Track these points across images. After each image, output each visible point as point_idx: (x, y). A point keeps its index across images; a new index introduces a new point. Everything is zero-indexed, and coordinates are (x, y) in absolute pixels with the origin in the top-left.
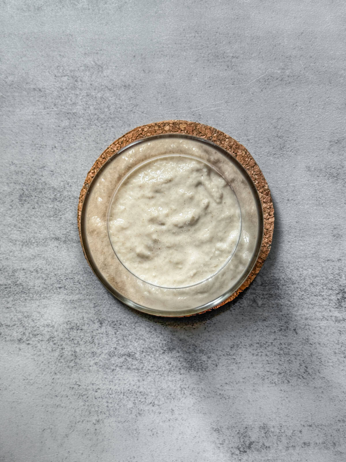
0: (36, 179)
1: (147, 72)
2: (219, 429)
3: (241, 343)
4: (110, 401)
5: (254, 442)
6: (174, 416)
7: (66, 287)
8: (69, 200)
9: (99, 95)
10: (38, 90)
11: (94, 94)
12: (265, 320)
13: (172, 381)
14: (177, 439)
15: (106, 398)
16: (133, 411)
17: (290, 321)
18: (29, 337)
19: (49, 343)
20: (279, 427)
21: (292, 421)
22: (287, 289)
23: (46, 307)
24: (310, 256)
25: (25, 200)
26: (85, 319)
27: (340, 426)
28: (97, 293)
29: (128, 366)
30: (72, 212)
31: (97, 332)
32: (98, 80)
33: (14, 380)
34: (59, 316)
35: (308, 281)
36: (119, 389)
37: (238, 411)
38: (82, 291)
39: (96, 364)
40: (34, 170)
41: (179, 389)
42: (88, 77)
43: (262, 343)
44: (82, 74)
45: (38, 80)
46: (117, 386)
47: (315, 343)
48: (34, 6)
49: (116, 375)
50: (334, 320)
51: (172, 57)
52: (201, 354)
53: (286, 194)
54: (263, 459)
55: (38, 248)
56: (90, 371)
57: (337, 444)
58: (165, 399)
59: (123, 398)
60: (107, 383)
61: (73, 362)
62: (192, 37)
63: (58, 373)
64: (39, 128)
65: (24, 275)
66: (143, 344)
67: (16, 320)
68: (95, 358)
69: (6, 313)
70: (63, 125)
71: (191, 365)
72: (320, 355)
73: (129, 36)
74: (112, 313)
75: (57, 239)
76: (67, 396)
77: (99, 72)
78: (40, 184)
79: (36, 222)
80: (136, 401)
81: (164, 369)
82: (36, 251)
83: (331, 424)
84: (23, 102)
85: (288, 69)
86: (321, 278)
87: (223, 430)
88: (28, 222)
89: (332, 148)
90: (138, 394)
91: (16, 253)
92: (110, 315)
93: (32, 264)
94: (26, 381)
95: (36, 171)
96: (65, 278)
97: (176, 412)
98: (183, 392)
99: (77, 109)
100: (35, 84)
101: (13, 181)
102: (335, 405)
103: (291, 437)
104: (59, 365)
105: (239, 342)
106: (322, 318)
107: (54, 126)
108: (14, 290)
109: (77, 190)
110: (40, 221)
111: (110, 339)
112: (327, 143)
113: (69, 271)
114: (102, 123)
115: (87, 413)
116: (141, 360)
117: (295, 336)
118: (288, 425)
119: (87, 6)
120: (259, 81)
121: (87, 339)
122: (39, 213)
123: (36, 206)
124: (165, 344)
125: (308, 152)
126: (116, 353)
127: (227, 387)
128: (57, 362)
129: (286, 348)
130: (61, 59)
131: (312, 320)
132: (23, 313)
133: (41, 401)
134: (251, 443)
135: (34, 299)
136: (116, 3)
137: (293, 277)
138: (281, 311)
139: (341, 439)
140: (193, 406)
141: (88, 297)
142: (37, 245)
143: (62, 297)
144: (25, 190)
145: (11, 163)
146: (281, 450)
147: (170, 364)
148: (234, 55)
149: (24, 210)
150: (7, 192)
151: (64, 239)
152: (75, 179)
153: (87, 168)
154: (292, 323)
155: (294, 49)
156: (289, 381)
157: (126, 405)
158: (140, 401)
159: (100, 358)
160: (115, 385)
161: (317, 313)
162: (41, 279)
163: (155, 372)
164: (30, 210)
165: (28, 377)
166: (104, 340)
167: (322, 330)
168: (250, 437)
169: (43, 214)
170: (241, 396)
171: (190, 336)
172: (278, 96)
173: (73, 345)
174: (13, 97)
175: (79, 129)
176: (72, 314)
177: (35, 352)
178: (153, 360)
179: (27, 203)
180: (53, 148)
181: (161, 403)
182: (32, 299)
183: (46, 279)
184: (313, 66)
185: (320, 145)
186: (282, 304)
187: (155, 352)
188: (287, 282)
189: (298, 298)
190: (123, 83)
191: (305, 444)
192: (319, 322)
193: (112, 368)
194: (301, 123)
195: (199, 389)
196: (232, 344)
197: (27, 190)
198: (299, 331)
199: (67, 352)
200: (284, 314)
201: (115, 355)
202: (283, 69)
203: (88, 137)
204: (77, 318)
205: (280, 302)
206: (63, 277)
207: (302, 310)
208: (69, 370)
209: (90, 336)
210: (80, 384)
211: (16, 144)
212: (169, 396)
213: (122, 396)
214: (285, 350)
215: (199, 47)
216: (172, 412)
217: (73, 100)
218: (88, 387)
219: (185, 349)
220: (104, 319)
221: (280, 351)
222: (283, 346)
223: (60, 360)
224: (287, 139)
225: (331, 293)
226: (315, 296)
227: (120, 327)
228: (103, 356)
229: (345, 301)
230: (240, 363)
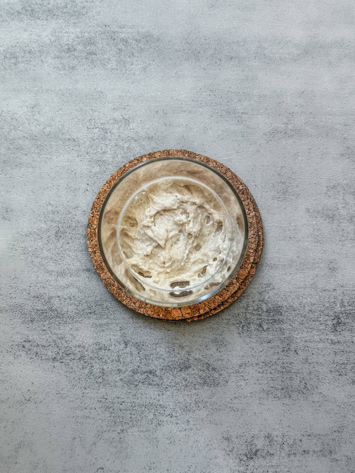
0: (70, 218)
1: (168, 125)
2: (229, 438)
3: (249, 362)
4: (133, 413)
5: (260, 450)
6: (189, 427)
7: (96, 313)
9: (126, 145)
10: (72, 140)
11: (121, 144)
12: (269, 342)
13: (188, 395)
14: (192, 447)
15: (130, 410)
16: (154, 421)
17: (291, 343)
18: (62, 356)
19: (80, 361)
20: (282, 437)
21: (293, 431)
22: (289, 315)
23: (78, 330)
24: (309, 286)
25: (60, 236)
26: (112, 341)
27: (336, 436)
28: (123, 318)
29: (149, 382)
31: (123, 352)
32: (125, 132)
33: (48, 394)
34: (89, 338)
35: (307, 308)
36: (141, 402)
37: (246, 422)
38: (109, 316)
40: (68, 210)
41: (195, 402)
42: (117, 129)
43: (267, 362)
44: (111, 126)
45: (72, 132)
46: (139, 400)
47: (313, 363)
48: (69, 65)
49: (138, 390)
50: (330, 343)
51: (190, 112)
52: (213, 372)
53: (288, 232)
54: (268, 465)
55: (71, 279)
56: (116, 386)
57: (333, 452)
58: (181, 411)
59: (145, 410)
60: (131, 397)
61: (101, 378)
62: (207, 95)
63: (88, 388)
64: (73, 173)
65: (59, 302)
66: (163, 363)
67: (51, 341)
68: (120, 374)
69: (43, 335)
70: (94, 171)
71: (205, 381)
72: (318, 373)
73: (152, 94)
74: (136, 336)
76: (95, 409)
77: (126, 125)
78: (74, 222)
79: (70, 255)
80: (156, 413)
81: (181, 384)
82: (70, 281)
83: (327, 434)
84: (59, 150)
85: (290, 123)
86: (318, 306)
87: (232, 439)
88: (62, 255)
89: (329, 193)
90: (158, 406)
91: (52, 282)
92: (134, 337)
93: (66, 292)
94: (59, 395)
95: (70, 211)
96: (95, 305)
97: (191, 423)
98: (197, 405)
99: (107, 157)
100: (70, 135)
101: (49, 220)
102: (331, 418)
103: (292, 445)
104: (89, 381)
105: (247, 362)
106: (319, 340)
107: (86, 172)
108: (50, 315)
110: (74, 254)
111: (134, 359)
112: (324, 188)
113: (98, 298)
115: (113, 424)
116: (161, 377)
117: (296, 356)
118: (290, 435)
119: (116, 66)
120: (265, 134)
121: (114, 359)
122: (72, 248)
124: (182, 363)
125: (308, 196)
126: (139, 371)
127: (236, 401)
128: (87, 378)
130: (93, 113)
131: (311, 342)
132: (57, 335)
133: (72, 412)
134: (257, 451)
135: (67, 322)
136: (141, 64)
137: (294, 305)
138: (284, 335)
139: (337, 448)
140: (206, 417)
141: (115, 321)
142: (71, 275)
143: (91, 321)
144: (60, 227)
145: (48, 203)
146: (283, 457)
147: (186, 380)
148: (244, 111)
149: (59, 245)
150: (44, 229)
154: (293, 345)
155: (296, 106)
156: (290, 396)
157: (148, 416)
158: (159, 413)
159: (125, 375)
160: (138, 399)
161: (315, 337)
163: (174, 387)
164: (64, 245)
165: (61, 392)
166: (128, 360)
167: (320, 351)
168: (256, 446)
170: (248, 409)
171: (204, 355)
172: (281, 148)
173: (101, 363)
174: (50, 146)
176: (101, 336)
177: (68, 370)
178: (172, 376)
179: (62, 238)
180: (85, 190)
181: (178, 414)
182: (65, 323)
183: (78, 306)
184: (313, 121)
185: (318, 190)
186: (284, 328)
187: (173, 370)
188: (289, 309)
189: (298, 323)
190: (147, 135)
191: (304, 451)
192: (316, 344)
193: (136, 383)
194: (301, 171)
195: (211, 402)
197: (62, 227)
198: (299, 352)
199: (95, 370)
200: (286, 337)
201: (138, 373)
202: (286, 124)
204: (105, 340)
205: (282, 326)
206: (93, 304)
207: (302, 334)
208: (97, 385)
209: (116, 355)
210: (107, 398)
211: (53, 187)
212: (185, 408)
213: (144, 408)
214: (287, 368)
215: (214, 104)
216: (188, 423)
217: (103, 149)
218: (114, 401)
219: (199, 367)
220: (129, 341)
221: (283, 369)
222: (286, 365)
223: (89, 376)
224: (289, 184)
225: (327, 318)
226: (314, 321)
227: (143, 347)
228: (128, 373)
229: (339, 326)
230: (247, 380)
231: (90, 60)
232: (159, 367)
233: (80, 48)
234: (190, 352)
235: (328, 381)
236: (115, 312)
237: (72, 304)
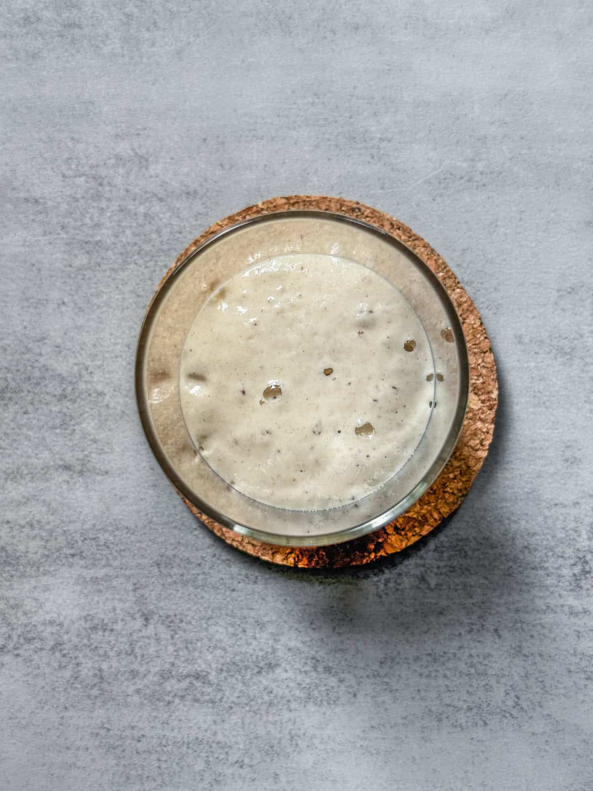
0: (29, 360)
1: (227, 166)
3: (399, 653)
4: (163, 758)
6: (278, 786)
7: (84, 555)
8: (89, 398)
9: (142, 209)
10: (32, 200)
11: (132, 207)
12: (441, 613)
13: (275, 723)
15: (156, 752)
16: (206, 776)
17: (488, 615)
18: (19, 643)
19: (54, 653)
22: (481, 557)
23: (49, 589)
25: (10, 399)
26: (117, 611)
28: (139, 564)
29: (195, 695)
30: (93, 420)
31: (140, 634)
32: (140, 183)
34: (71, 606)
36: (179, 736)
38: (112, 562)
39: (138, 691)
40: (26, 344)
41: (288, 737)
42: (123, 177)
43: (437, 655)
44: (111, 172)
45: (33, 184)
46: (176, 731)
47: (532, 654)
48: (27, 51)
49: (173, 712)
50: (567, 612)
51: (272, 140)
52: (327, 675)
55: (34, 485)
58: (262, 755)
59: (188, 753)
60: (159, 726)
61: (96, 688)
62: (308, 103)
64: (34, 268)
65: (10, 532)
66: (222, 657)
68: (136, 680)
70: (77, 263)
71: (309, 695)
72: (542, 674)
73: (194, 104)
74: (167, 601)
75: (67, 468)
76: (87, 749)
77: (141, 168)
78: (37, 369)
79: (30, 436)
80: (211, 759)
81: (260, 700)
82: (31, 490)
84: (7, 224)
85: (480, 160)
86: (543, 537)
88: (15, 437)
89: (562, 302)
90: (214, 745)
92: (162, 604)
93: (23, 513)
94: (14, 721)
95: (30, 346)
96: (82, 538)
97: (283, 779)
98: (294, 742)
99: (103, 234)
100: (28, 191)
102: (569, 765)
104: (73, 692)
105: (395, 653)
106: (545, 608)
107: (61, 266)
109: (102, 379)
110: (37, 435)
111: (163, 648)
112: (551, 293)
113: (88, 525)
114: (147, 259)
115: (123, 779)
117: (497, 641)
119: (120, 50)
120: (428, 182)
121: (122, 648)
122: (34, 422)
123: (30, 408)
124: (262, 656)
125: (519, 309)
126: (174, 673)
128: (69, 688)
129: (481, 663)
130: (75, 146)
131: (527, 612)
132: (7, 600)
133: (41, 755)
135: (27, 574)
136: (172, 44)
137: (492, 535)
138: (471, 597)
140: (312, 767)
141: (123, 571)
142: (32, 478)
143: (76, 571)
144: (10, 380)
147: (271, 692)
148: (384, 136)
149: (8, 416)
151: (79, 468)
152: (99, 360)
153: (120, 341)
154: (490, 618)
155: (492, 124)
156: (485, 723)
157: (193, 765)
158: (217, 758)
159: (145, 681)
160: (173, 730)
161: (537, 600)
162: (38, 539)
163: (245, 706)
164: (19, 417)
165: (18, 714)
166: (152, 650)
167: (546, 632)
169: (41, 424)
172: (463, 210)
173: (96, 658)
175: (105, 271)
176: (95, 602)
177: (30, 670)
178: (240, 685)
179: (13, 403)
180: (59, 304)
182: (23, 575)
183: (47, 540)
184: (526, 154)
185: (539, 297)
186: (473, 583)
187: (243, 672)
188: (481, 544)
189: (501, 573)
190: (184, 188)
192: (539, 615)
193: (167, 698)
194: (505, 257)
195: (323, 737)
196: (382, 656)
197: (14, 379)
198: (504, 633)
199: (86, 671)
200: (477, 602)
201: (173, 677)
202: (472, 160)
203: (123, 285)
204: (104, 610)
205: (469, 580)
206: (77, 537)
207: (510, 595)
208: (89, 702)
209: (126, 641)
210: (109, 727)
212: (270, 749)
213: (184, 749)
214: (479, 667)
215: (321, 122)
216: (275, 778)
217: (96, 219)
218: (124, 733)
219: (297, 666)
220: (153, 612)
221: (470, 669)
222: (475, 660)
223: (73, 684)
224: (479, 285)
225: (562, 562)
226: (533, 569)
227: (181, 625)
228: (151, 678)
229: (586, 578)
230: (397, 690)
231: (69, 40)
232: (214, 666)
233: (48, 14)
234: (278, 635)
235: (563, 691)
236: (123, 554)
237: (36, 536)
